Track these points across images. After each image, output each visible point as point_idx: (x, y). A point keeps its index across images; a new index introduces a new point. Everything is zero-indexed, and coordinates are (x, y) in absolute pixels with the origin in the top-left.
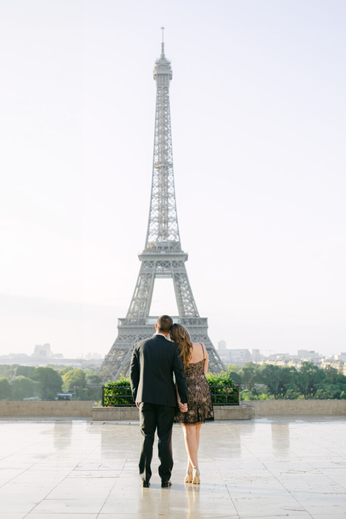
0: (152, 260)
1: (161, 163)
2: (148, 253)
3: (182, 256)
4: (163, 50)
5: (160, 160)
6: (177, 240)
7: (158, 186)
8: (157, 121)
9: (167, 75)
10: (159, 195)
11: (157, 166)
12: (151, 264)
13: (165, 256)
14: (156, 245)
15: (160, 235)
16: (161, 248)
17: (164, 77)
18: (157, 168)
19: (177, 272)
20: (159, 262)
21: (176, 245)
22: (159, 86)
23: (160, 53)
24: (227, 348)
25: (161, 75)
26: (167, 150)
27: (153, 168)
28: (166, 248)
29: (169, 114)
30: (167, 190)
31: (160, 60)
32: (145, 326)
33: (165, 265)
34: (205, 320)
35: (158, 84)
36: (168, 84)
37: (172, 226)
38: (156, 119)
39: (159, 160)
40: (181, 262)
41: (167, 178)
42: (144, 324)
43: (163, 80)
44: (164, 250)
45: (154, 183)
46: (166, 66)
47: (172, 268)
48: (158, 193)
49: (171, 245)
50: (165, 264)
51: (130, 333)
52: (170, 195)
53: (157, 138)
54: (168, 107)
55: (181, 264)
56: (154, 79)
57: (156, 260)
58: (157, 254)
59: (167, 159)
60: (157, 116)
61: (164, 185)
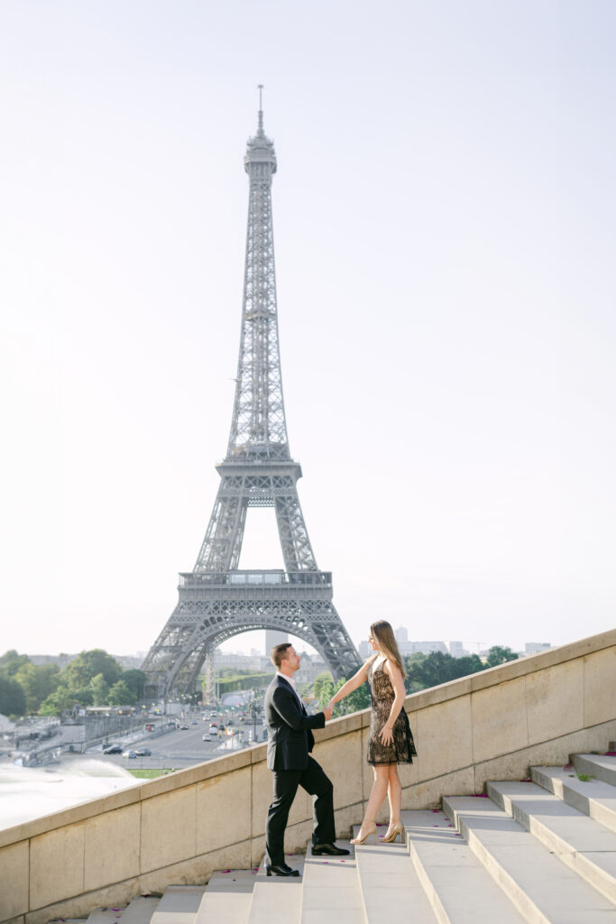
0: (239, 474)
1: (256, 312)
2: (232, 464)
3: (289, 467)
4: (261, 123)
5: (255, 307)
6: (282, 442)
7: (252, 351)
8: (251, 241)
9: (267, 163)
10: (253, 365)
11: (250, 318)
12: (238, 482)
13: (260, 467)
14: (245, 450)
15: (253, 433)
16: (254, 454)
17: (262, 168)
18: (249, 320)
19: (281, 495)
20: (250, 478)
21: (281, 450)
22: (255, 182)
23: (257, 128)
24: (409, 639)
25: (258, 163)
26: (268, 289)
27: (244, 320)
28: (263, 454)
29: (270, 229)
30: (267, 357)
31: (255, 141)
32: (224, 587)
33: (260, 482)
34: (328, 576)
35: (251, 181)
36: (270, 180)
37: (274, 417)
38: (249, 239)
39: (253, 306)
40: (288, 477)
41: (267, 338)
42: (224, 582)
43: (259, 172)
44: (259, 458)
45: (246, 345)
46: (266, 149)
47: (272, 487)
48: (252, 363)
49: (272, 450)
50: (262, 482)
51: (200, 598)
52: (272, 366)
53: (250, 270)
54: (269, 218)
55: (288, 482)
56: (246, 171)
57: (245, 474)
58: (247, 464)
59: (268, 305)
60: (251, 235)
61: (262, 349)
